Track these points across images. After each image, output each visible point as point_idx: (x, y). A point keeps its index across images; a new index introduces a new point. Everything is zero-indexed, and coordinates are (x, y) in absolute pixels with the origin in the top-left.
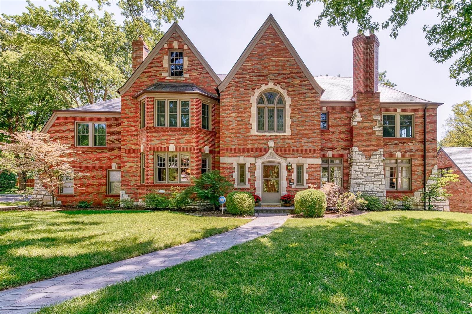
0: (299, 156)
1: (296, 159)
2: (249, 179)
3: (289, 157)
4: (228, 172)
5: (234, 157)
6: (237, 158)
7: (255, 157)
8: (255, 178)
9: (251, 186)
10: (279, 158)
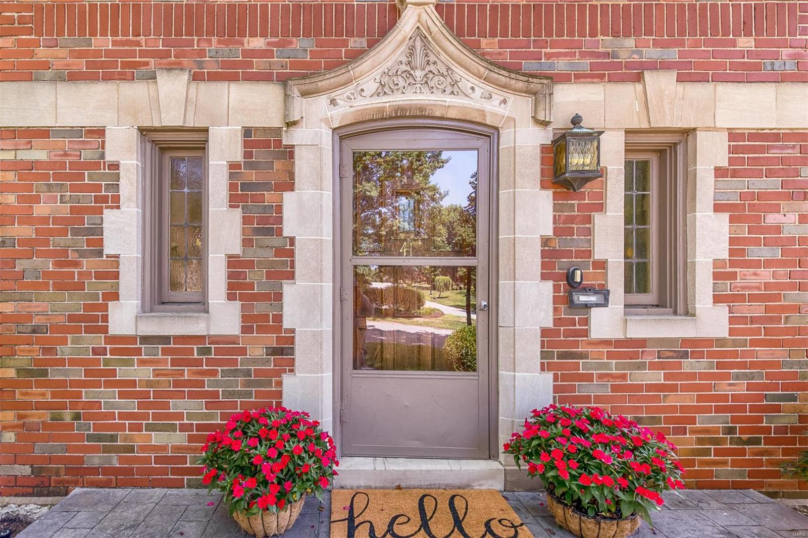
0: (654, 66)
1: (628, 92)
2: (233, 262)
3: (565, 78)
4: (64, 210)
5: (108, 78)
6: (135, 91)
7: (284, 81)
8: (287, 251)
9: (249, 323)
10: (483, 87)
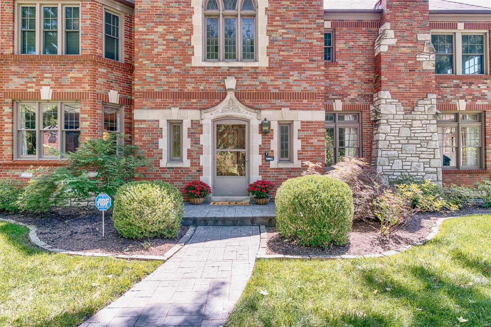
0: (284, 107)
1: (278, 112)
2: (189, 150)
3: (264, 109)
4: (150, 139)
5: (160, 108)
6: (166, 111)
7: (201, 109)
8: (201, 148)
9: (192, 164)
10: (245, 111)
